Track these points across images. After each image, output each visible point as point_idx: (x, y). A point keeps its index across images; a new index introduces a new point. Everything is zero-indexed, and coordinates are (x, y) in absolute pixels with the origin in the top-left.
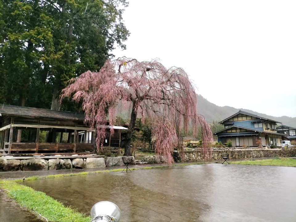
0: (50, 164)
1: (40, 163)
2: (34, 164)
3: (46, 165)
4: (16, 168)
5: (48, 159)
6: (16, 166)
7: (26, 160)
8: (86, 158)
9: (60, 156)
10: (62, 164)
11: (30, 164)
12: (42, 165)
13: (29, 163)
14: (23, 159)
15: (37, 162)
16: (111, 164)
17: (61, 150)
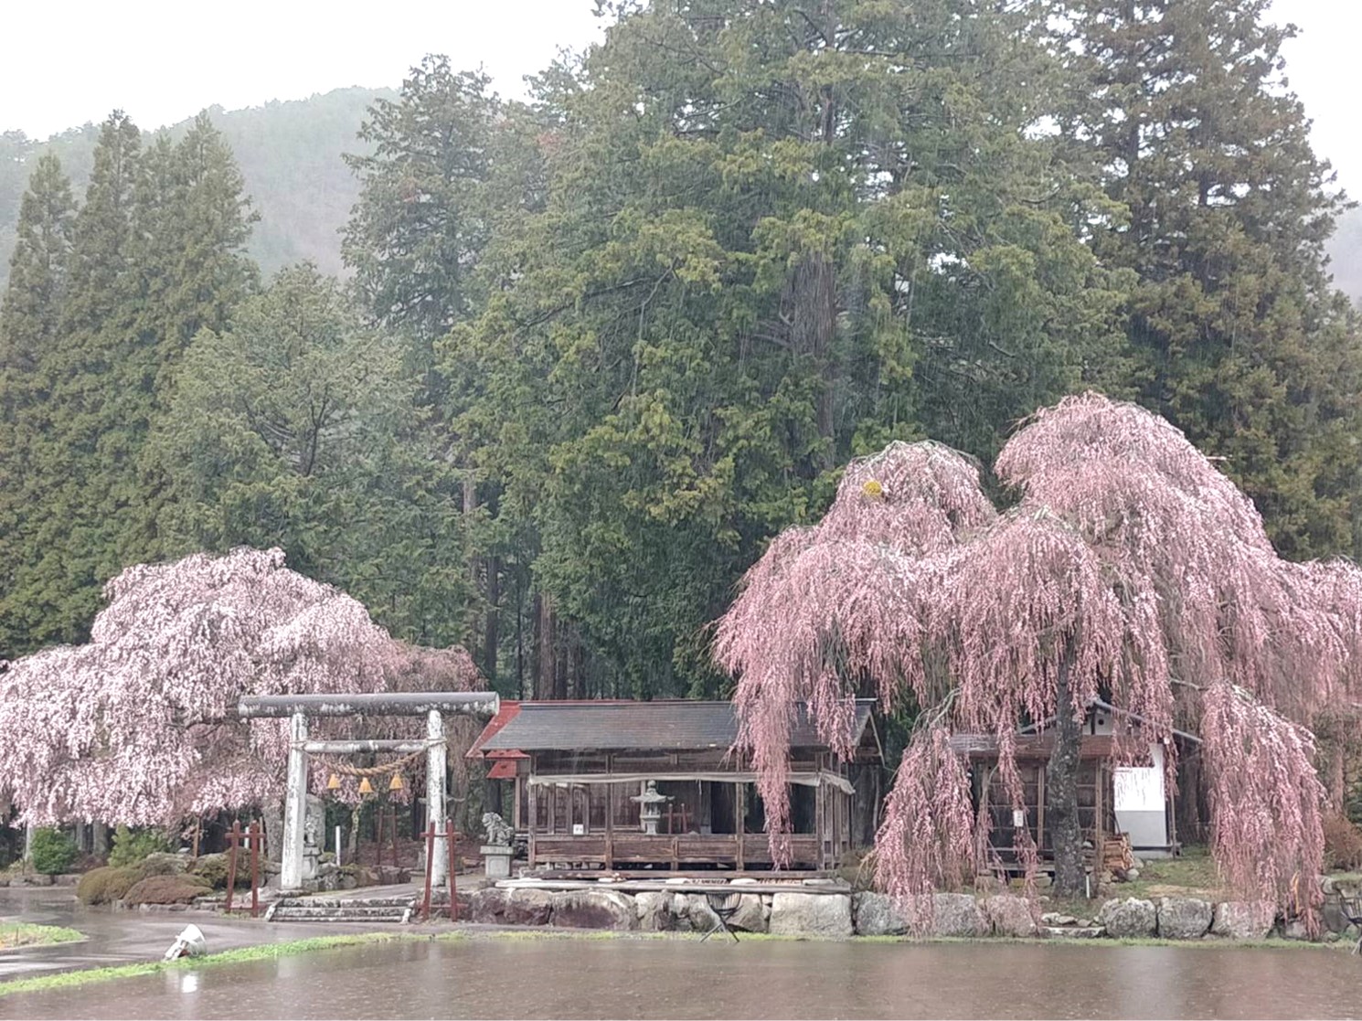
0: (641, 911)
1: (605, 904)
2: (586, 906)
3: (624, 912)
4: (538, 915)
5: (633, 892)
6: (536, 909)
7: (568, 890)
8: (771, 894)
9: (681, 881)
10: (679, 911)
11: (574, 906)
12: (611, 911)
13: (571, 900)
14: (561, 890)
15: (593, 901)
16: (882, 923)
17: (690, 860)
